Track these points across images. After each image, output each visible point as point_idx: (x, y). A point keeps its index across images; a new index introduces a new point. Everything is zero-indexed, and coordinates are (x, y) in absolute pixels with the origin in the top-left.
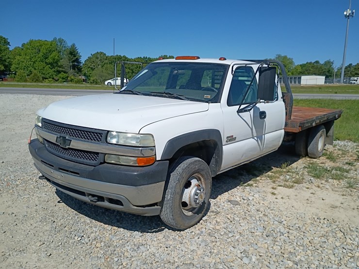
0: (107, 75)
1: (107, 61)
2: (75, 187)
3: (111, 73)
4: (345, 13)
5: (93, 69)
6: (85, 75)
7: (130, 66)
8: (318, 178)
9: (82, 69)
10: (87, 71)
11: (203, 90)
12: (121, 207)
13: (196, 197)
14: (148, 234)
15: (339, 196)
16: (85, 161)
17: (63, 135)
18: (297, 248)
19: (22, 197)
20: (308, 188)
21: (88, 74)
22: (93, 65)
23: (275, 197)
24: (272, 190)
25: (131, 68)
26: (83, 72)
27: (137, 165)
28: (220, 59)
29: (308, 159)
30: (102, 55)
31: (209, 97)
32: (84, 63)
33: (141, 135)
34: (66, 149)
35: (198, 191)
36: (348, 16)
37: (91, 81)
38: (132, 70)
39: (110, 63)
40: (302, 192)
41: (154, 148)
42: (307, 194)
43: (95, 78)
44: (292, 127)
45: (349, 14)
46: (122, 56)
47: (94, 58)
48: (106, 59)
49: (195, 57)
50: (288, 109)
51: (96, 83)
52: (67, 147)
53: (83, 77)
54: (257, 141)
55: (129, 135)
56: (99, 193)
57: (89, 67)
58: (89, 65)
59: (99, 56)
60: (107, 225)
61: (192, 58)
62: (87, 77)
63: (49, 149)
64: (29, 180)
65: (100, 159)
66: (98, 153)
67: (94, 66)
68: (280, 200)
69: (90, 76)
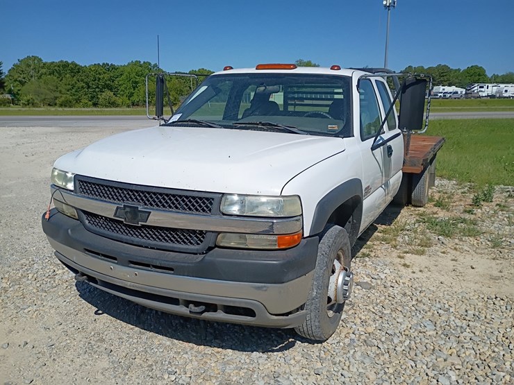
0: (48, 92)
1: (44, 71)
2: (155, 291)
3: (55, 88)
4: (385, 3)
5: (22, 83)
6: (10, 92)
7: (83, 78)
8: (448, 236)
9: (4, 83)
10: (13, 87)
11: (307, 116)
12: (249, 318)
13: (345, 287)
14: (275, 353)
15: (488, 261)
16: (177, 245)
17: (130, 203)
18: (496, 350)
19: (26, 311)
20: (444, 253)
21: (16, 91)
22: (22, 76)
23: (410, 270)
24: (399, 259)
25: (85, 80)
26: (7, 90)
27: (277, 247)
28: (332, 68)
29: (412, 209)
30: (36, 61)
31: (336, 127)
32: (7, 73)
33: (285, 199)
34: (140, 228)
35: (347, 278)
36: (389, 6)
37: (24, 102)
38: (87, 84)
39: (50, 74)
40: (440, 259)
41: (301, 218)
42: (446, 262)
43: (29, 97)
44: (412, 166)
45: (390, 4)
46: (70, 62)
47: (24, 67)
48: (43, 68)
49: (291, 65)
50: (406, 139)
51: (34, 105)
52: (140, 224)
53: (8, 96)
54: (385, 190)
55: (264, 200)
56: (200, 298)
57: (16, 80)
58: (16, 77)
59: (31, 62)
60: (203, 347)
61: (287, 67)
62: (14, 95)
63: (93, 227)
64: (20, 278)
65: (208, 241)
66: (201, 232)
67: (24, 78)
68: (419, 275)
69: (18, 94)
